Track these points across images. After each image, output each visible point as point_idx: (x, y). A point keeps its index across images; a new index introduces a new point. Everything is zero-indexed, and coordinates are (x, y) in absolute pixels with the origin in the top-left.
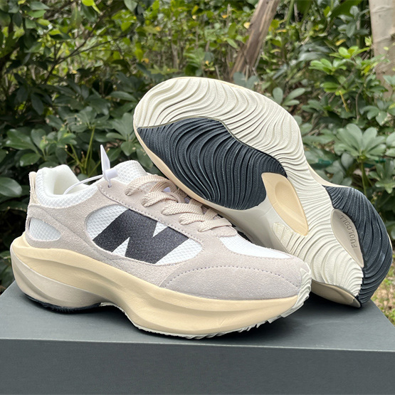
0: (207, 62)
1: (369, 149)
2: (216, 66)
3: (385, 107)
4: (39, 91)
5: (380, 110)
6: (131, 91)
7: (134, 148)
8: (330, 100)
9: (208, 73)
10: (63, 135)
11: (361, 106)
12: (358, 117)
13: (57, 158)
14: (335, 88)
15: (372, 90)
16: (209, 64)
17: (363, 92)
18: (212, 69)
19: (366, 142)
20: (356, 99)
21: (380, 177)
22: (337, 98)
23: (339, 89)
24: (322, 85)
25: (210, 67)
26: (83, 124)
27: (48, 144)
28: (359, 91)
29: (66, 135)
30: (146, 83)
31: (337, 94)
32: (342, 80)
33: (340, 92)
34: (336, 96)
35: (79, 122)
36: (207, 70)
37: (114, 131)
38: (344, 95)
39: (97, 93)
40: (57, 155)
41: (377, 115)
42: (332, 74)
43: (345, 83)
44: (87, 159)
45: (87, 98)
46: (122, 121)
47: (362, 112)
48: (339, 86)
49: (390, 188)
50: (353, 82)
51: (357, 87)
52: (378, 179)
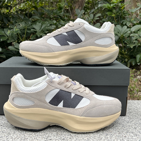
0: (66, 6)
1: (124, 33)
2: (69, 8)
3: (130, 20)
4: (6, 16)
5: (128, 21)
6: (39, 16)
7: (41, 34)
8: (110, 18)
9: (66, 10)
10: (15, 30)
11: (121, 20)
12: (120, 24)
13: (14, 38)
14: (112, 14)
15: (125, 14)
16: (67, 7)
17: (121, 15)
18: (68, 8)
19: (123, 31)
20: (119, 18)
21: (128, 43)
22: (113, 17)
23: (113, 14)
24: (107, 13)
25: (67, 8)
26: (22, 26)
27: (11, 32)
28: (120, 15)
29: (17, 30)
30: (44, 13)
31: (112, 16)
32: (114, 11)
33: (113, 15)
34: (112, 17)
35: (21, 25)
36: (66, 9)
37: (34, 28)
38: (115, 16)
39: (27, 17)
40: (14, 37)
41: (127, 23)
42: (110, 9)
43: (115, 12)
44: (24, 39)
45: (23, 19)
46: (36, 25)
47: (121, 23)
48: (113, 13)
49: (132, 46)
50: (118, 12)
51: (119, 13)
52: (128, 44)
